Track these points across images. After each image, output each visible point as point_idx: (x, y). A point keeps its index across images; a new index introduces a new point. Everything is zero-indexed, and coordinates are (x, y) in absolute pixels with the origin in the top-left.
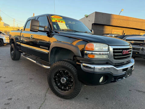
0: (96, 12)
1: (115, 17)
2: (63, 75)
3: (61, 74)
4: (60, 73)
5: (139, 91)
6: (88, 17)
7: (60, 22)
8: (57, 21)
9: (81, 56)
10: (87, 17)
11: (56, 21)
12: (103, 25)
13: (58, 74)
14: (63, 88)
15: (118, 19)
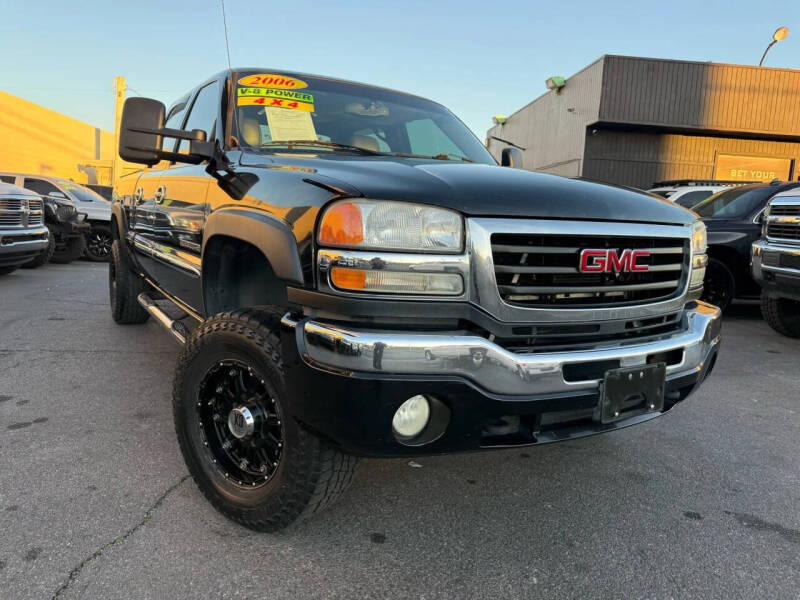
0: (608, 59)
1: (729, 79)
2: (241, 392)
3: (233, 391)
4: (232, 383)
5: (757, 524)
6: (565, 92)
7: (285, 103)
8: (268, 101)
9: (301, 278)
10: (560, 89)
11: (262, 101)
12: (659, 133)
13: (219, 390)
14: (243, 466)
15: (752, 90)
